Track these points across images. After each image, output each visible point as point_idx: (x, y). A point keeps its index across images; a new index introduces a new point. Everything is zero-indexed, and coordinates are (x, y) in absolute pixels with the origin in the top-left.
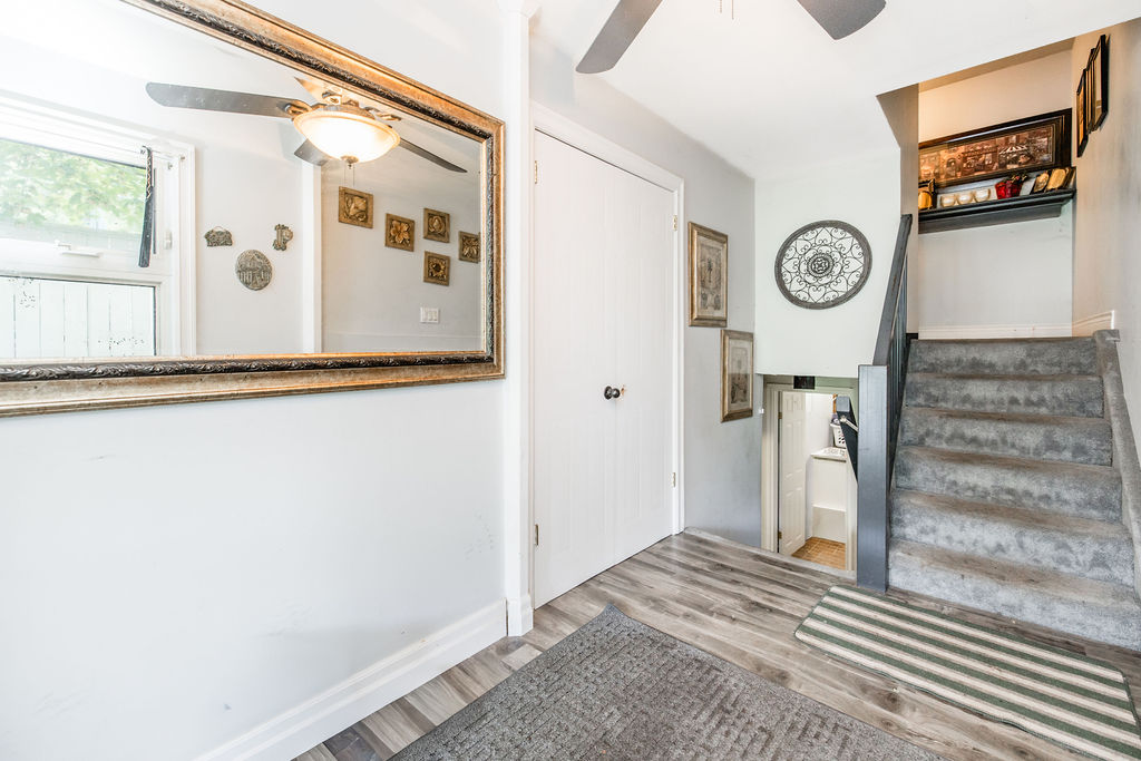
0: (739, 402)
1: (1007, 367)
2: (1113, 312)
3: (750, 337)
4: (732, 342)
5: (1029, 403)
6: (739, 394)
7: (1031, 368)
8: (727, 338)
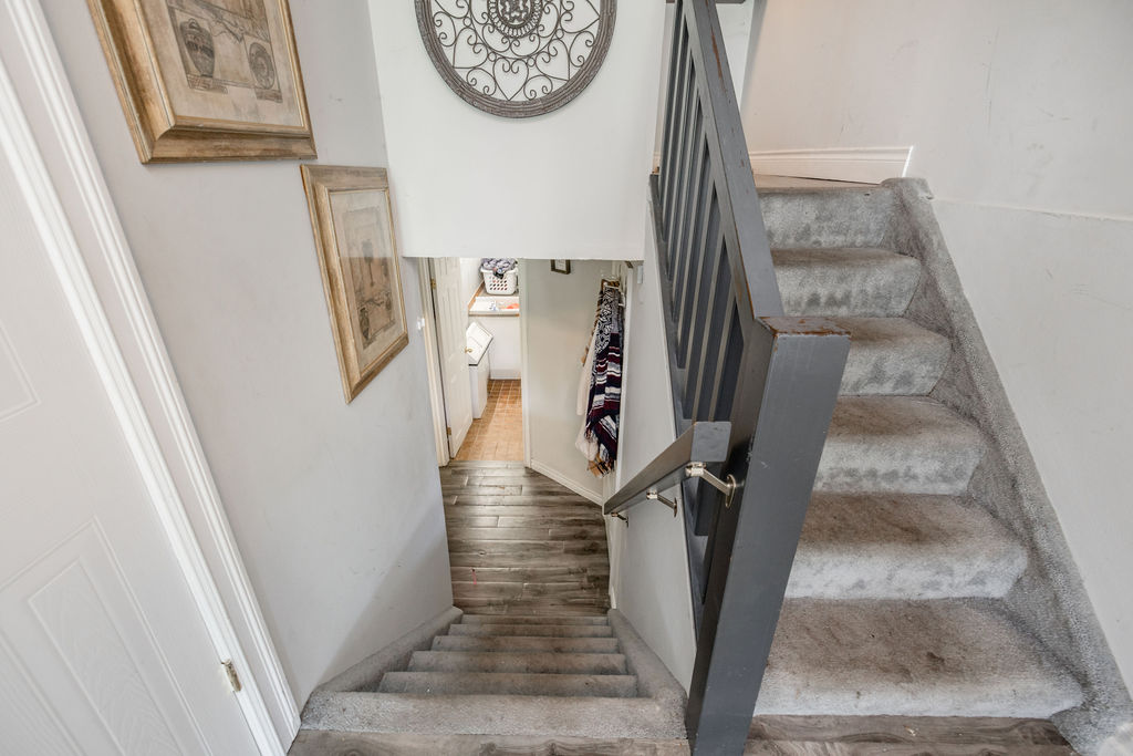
0: (379, 336)
1: (788, 237)
2: (911, 148)
3: (378, 178)
4: (341, 202)
5: (832, 301)
6: (378, 320)
7: (813, 238)
8: (323, 190)
